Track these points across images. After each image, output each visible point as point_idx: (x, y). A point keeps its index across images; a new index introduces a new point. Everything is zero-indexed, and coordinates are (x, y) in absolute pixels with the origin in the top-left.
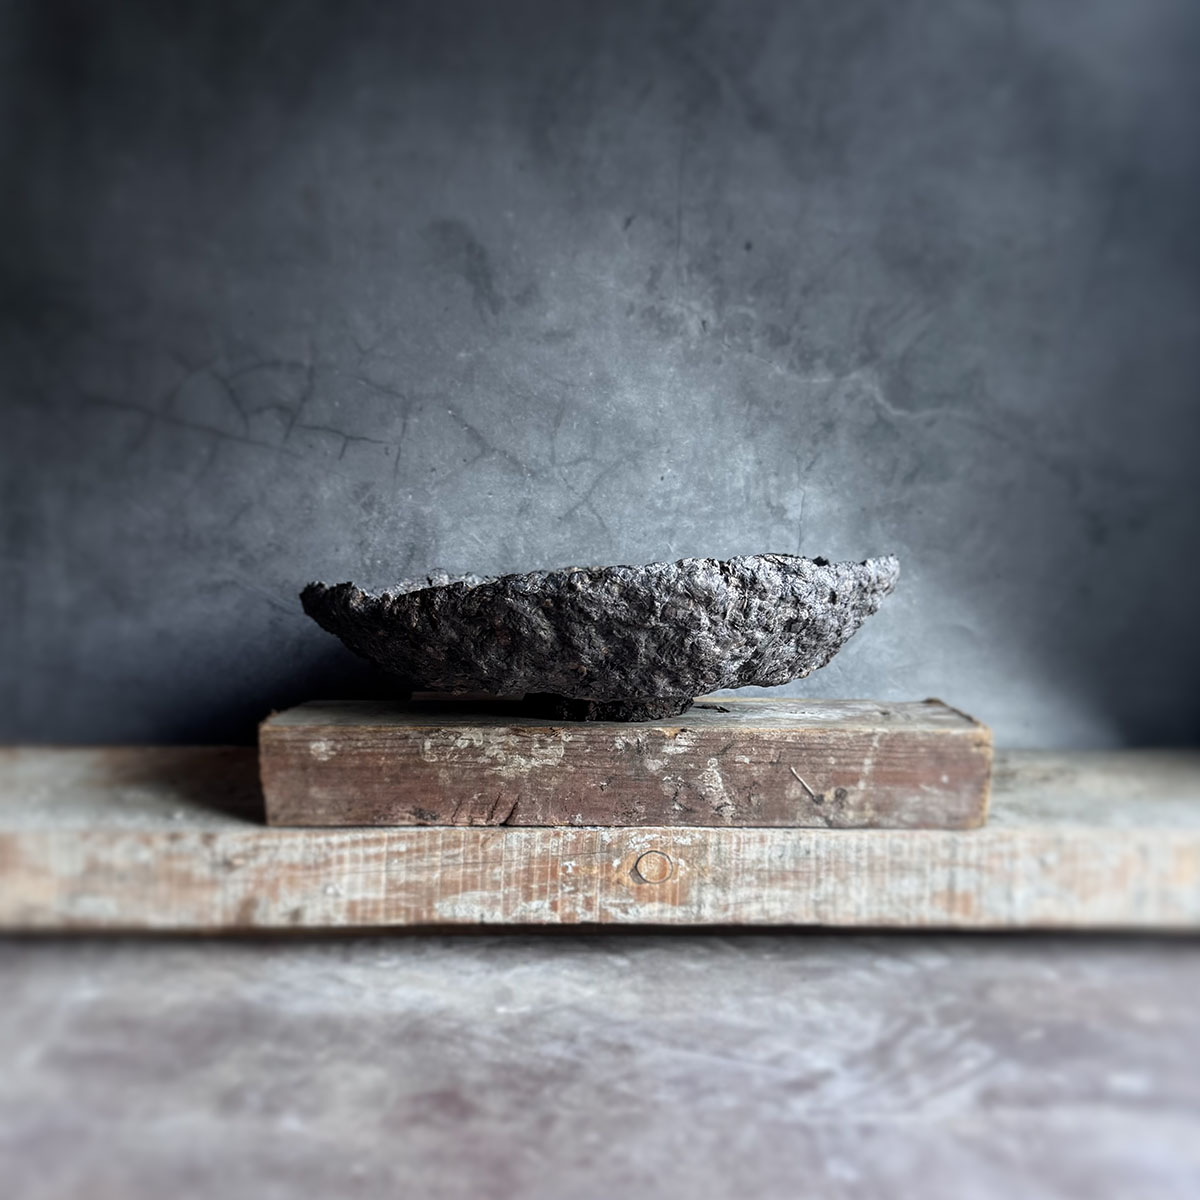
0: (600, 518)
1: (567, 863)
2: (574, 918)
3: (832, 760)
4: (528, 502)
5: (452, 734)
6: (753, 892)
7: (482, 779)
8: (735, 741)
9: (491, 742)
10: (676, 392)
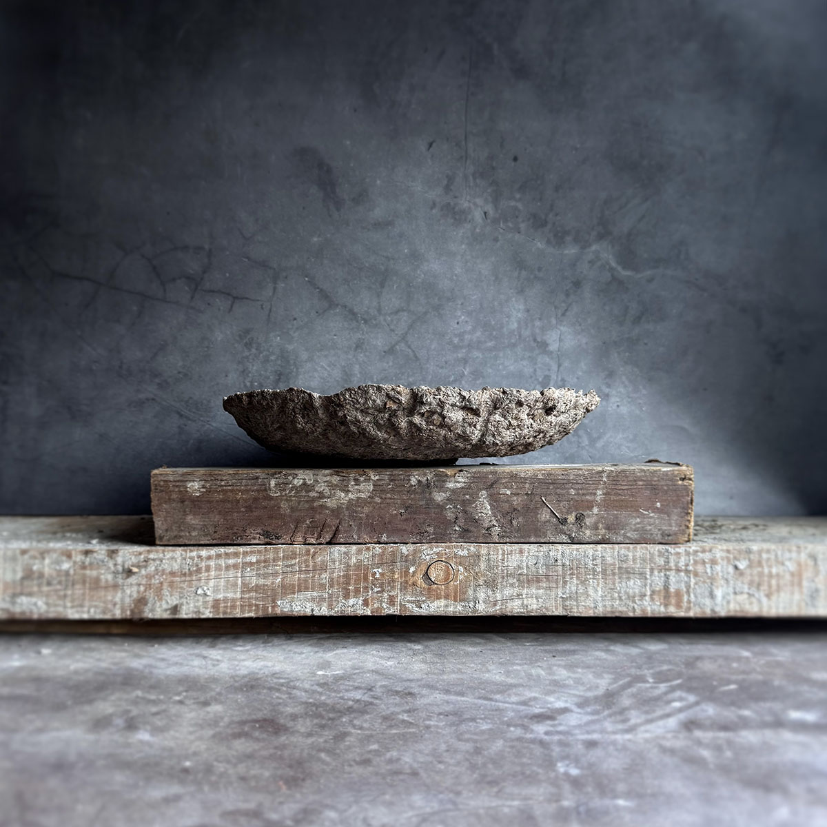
0: (414, 351)
1: (375, 570)
2: (381, 612)
3: (573, 492)
4: (362, 341)
5: (290, 475)
6: (516, 591)
7: (313, 508)
8: (499, 478)
9: (320, 481)
10: (467, 262)
